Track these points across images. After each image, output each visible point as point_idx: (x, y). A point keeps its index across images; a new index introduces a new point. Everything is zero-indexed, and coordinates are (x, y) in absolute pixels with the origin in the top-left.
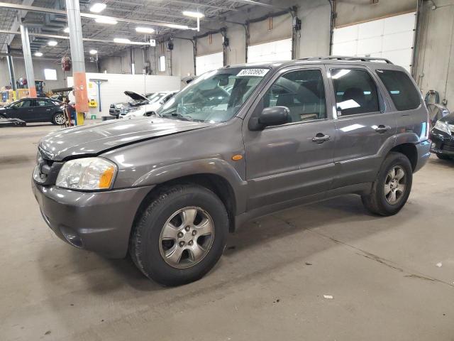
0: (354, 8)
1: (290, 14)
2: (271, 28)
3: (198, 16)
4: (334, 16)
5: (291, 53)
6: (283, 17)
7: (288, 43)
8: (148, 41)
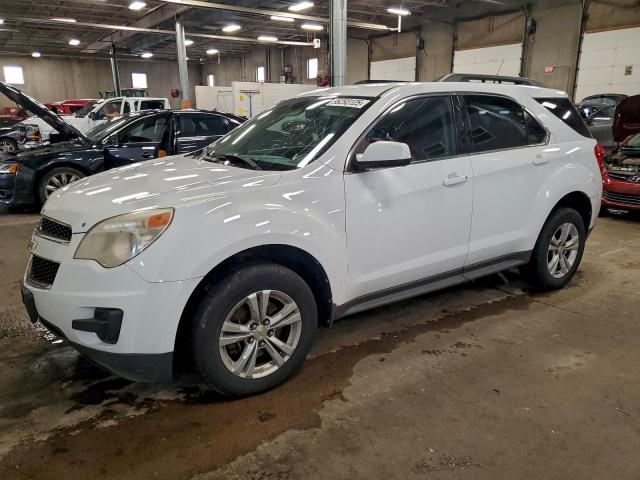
0: (613, 11)
1: (521, 13)
2: (490, 30)
3: (401, 12)
4: (585, 18)
5: (519, 62)
6: (510, 17)
7: (516, 49)
8: (311, 41)
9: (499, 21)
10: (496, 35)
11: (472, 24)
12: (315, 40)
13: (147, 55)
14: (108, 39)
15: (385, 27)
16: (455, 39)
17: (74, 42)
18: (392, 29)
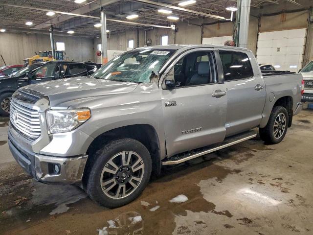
3: (233, 9)
8: (170, 26)
9: (289, 16)
10: (288, 23)
11: (271, 17)
12: (172, 26)
13: (71, 32)
14: (49, 22)
15: (223, 18)
16: (259, 26)
17: (29, 24)
18: (227, 20)
